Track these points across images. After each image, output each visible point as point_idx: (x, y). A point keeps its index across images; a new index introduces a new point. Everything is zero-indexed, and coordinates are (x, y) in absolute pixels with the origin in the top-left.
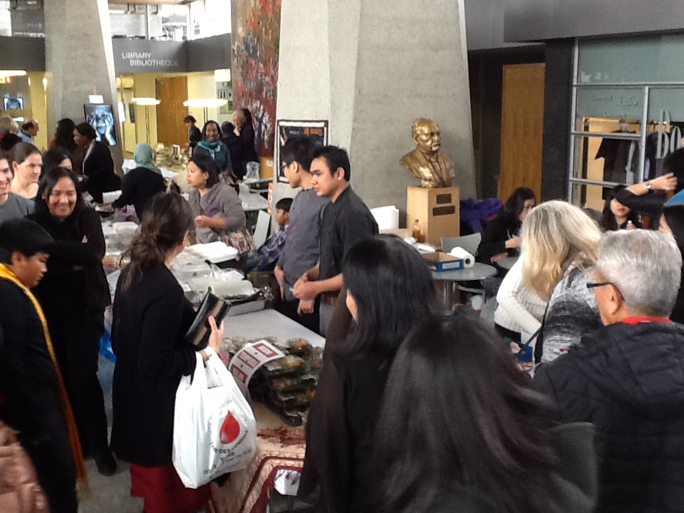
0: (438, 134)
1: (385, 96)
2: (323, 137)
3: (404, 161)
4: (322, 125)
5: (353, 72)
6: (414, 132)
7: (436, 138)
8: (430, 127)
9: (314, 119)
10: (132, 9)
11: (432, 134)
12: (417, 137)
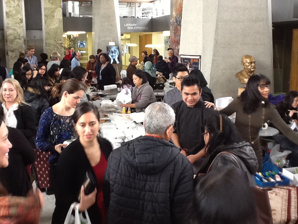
0: (254, 62)
1: (229, 44)
2: (199, 63)
3: (237, 75)
4: (198, 57)
5: (213, 33)
6: (242, 62)
7: (253, 64)
8: (250, 60)
9: (195, 55)
10: (129, 5)
11: (251, 63)
12: (243, 64)
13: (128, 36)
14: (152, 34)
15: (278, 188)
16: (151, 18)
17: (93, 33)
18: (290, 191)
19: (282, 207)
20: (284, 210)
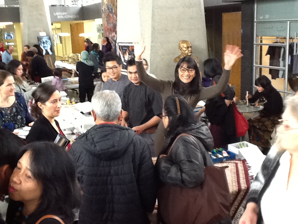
3: (175, 60)
12: (181, 49)
13: (58, 25)
14: (83, 23)
15: (226, 162)
16: (81, 6)
17: (21, 24)
18: (237, 164)
19: (232, 180)
20: (234, 182)
